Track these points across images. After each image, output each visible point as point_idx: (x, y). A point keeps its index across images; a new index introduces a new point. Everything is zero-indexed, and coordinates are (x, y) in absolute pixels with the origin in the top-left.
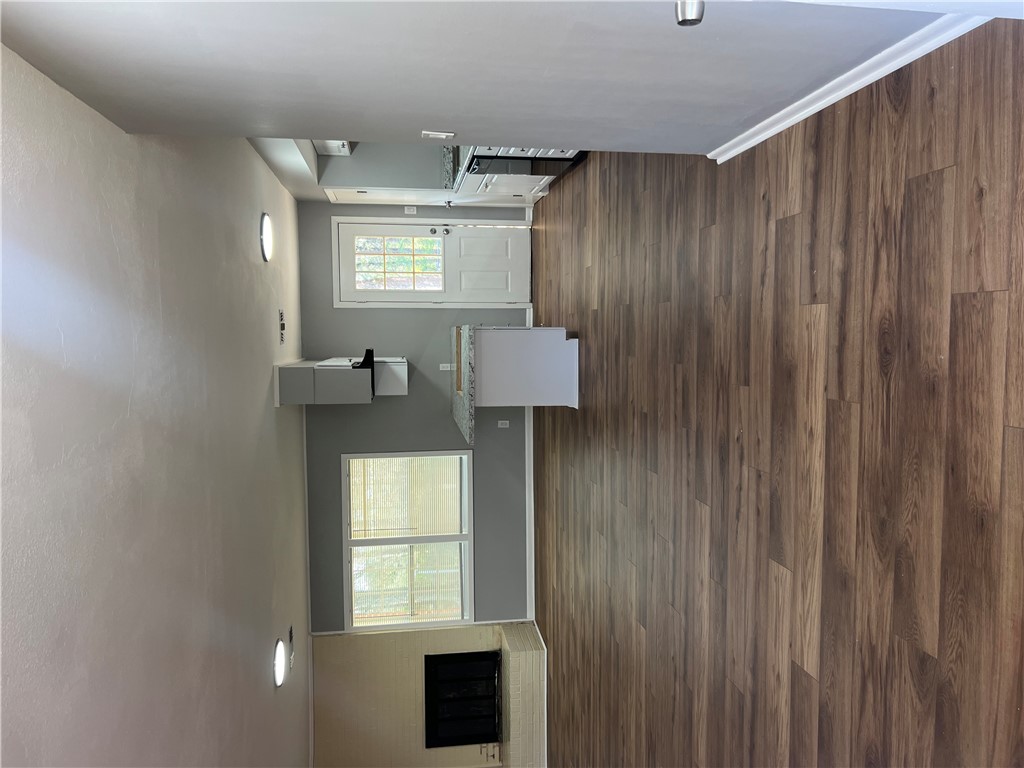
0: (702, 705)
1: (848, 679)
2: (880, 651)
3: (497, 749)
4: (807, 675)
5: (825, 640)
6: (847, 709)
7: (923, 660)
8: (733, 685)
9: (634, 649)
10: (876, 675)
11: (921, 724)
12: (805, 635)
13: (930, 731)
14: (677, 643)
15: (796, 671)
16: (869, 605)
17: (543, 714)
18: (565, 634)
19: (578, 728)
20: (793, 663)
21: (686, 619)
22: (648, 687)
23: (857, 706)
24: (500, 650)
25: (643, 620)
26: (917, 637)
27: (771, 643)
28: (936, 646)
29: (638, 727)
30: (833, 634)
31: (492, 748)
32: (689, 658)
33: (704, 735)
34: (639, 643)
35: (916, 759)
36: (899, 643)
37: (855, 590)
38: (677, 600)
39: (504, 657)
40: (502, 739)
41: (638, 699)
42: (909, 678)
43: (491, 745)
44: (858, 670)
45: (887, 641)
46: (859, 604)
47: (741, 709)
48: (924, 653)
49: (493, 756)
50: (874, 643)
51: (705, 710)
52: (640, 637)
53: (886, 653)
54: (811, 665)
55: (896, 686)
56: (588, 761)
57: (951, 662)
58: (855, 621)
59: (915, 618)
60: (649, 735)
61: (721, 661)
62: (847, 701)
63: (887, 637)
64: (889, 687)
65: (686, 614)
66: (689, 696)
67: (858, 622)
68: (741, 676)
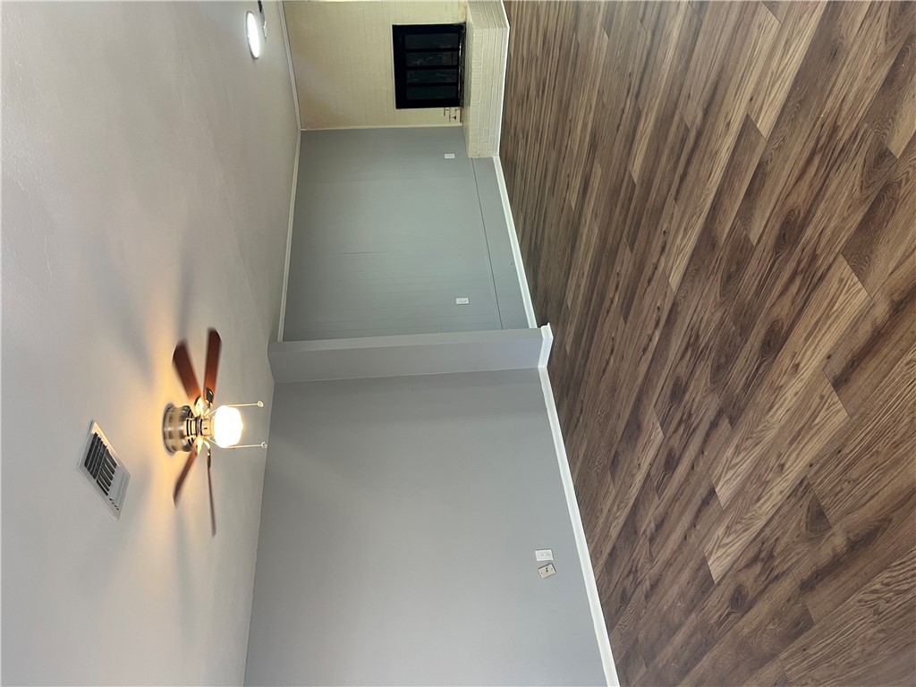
0: (647, 127)
1: (798, 148)
2: (841, 133)
3: (459, 111)
4: (758, 131)
5: (790, 104)
6: (785, 174)
7: (882, 155)
8: (682, 119)
9: (594, 52)
10: (827, 152)
11: (851, 208)
12: (770, 93)
13: (858, 217)
14: (637, 60)
15: (748, 125)
16: (851, 85)
17: (501, 87)
18: (528, 20)
19: (530, 108)
20: (748, 116)
21: (652, 39)
22: (601, 93)
23: (796, 173)
24: (465, 23)
25: (608, 27)
26: (888, 132)
27: (732, 90)
28: (904, 147)
29: (585, 125)
30: (800, 102)
31: (454, 111)
32: (646, 79)
33: (643, 152)
34: (599, 49)
35: (833, 233)
36: (865, 132)
37: (844, 64)
38: (647, 17)
39: (468, 31)
40: (463, 103)
41: (589, 100)
42: (859, 167)
43: (453, 109)
44: (811, 144)
45: (855, 125)
46: (840, 81)
47: (683, 141)
48: (887, 149)
49: (455, 118)
50: (839, 123)
51: (649, 130)
52: (602, 42)
53: (846, 137)
54: (765, 124)
55: (843, 169)
56: (537, 139)
57: (910, 166)
58: (828, 96)
59: (895, 113)
60: (594, 136)
61: (676, 92)
62: (788, 167)
63: (856, 121)
64: (836, 167)
65: (653, 34)
66: (637, 115)
67: (832, 98)
68: (692, 113)
